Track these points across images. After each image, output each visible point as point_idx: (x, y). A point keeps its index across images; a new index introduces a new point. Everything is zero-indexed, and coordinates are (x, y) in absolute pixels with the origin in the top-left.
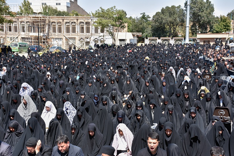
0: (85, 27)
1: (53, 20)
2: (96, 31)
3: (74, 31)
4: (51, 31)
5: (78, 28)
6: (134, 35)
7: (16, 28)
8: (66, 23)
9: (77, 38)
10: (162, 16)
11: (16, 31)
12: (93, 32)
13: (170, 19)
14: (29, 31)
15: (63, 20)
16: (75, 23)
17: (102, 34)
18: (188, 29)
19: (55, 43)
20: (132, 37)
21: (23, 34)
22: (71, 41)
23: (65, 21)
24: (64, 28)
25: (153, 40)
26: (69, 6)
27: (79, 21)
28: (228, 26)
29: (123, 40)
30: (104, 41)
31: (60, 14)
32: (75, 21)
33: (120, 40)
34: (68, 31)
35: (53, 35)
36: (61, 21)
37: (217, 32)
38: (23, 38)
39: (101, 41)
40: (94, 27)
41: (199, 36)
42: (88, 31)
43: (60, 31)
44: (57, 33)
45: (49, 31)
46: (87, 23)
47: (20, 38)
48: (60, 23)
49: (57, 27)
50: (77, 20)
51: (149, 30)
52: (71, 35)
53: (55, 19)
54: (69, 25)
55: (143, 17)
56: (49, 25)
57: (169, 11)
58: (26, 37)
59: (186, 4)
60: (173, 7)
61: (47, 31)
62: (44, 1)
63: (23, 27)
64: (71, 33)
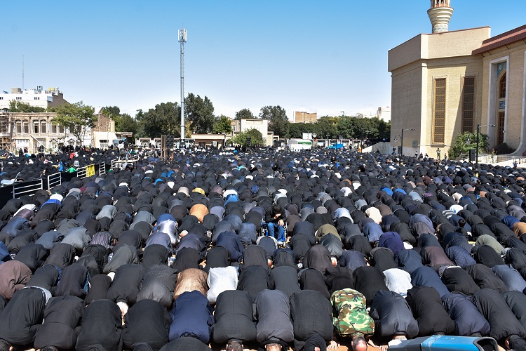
1: (17, 118)
3: (44, 131)
4: (15, 130)
5: (48, 127)
6: (118, 136)
8: (34, 121)
9: (48, 139)
10: (155, 113)
13: (164, 117)
15: (30, 117)
16: (45, 120)
18: (182, 129)
19: (21, 145)
20: (116, 138)
22: (40, 142)
23: (33, 118)
24: (31, 128)
25: (145, 141)
26: (51, 100)
27: (50, 118)
28: (228, 127)
29: (105, 141)
30: (81, 142)
32: (46, 118)
33: (101, 141)
34: (36, 131)
35: (17, 135)
36: (27, 118)
41: (194, 137)
43: (26, 131)
44: (23, 133)
45: (12, 130)
48: (27, 121)
49: (22, 125)
50: (48, 117)
52: (40, 135)
53: (20, 116)
54: (38, 124)
55: (140, 114)
56: (12, 124)
60: (169, 103)
61: (9, 132)
62: (19, 95)
64: (40, 133)
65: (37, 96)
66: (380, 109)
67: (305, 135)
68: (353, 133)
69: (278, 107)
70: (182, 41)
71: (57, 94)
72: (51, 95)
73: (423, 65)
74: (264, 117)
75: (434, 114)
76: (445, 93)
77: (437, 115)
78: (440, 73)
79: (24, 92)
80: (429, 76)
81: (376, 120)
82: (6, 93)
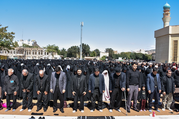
0: (41, 52)
1: (27, 49)
2: (45, 54)
3: (36, 54)
4: (26, 53)
5: (37, 53)
6: (60, 56)
7: (11, 52)
8: (33, 50)
9: (37, 57)
10: (71, 49)
11: (11, 53)
12: (44, 55)
13: (74, 51)
14: (17, 53)
15: (31, 49)
16: (36, 50)
17: (48, 55)
18: (81, 55)
21: (14, 55)
22: (34, 58)
23: (32, 50)
26: (33, 44)
27: (38, 50)
28: (95, 55)
30: (48, 58)
31: (30, 47)
32: (37, 50)
34: (33, 54)
35: (27, 55)
36: (31, 50)
37: (91, 57)
38: (14, 56)
39: (47, 58)
40: (44, 52)
41: (85, 58)
42: (42, 54)
43: (30, 54)
46: (41, 51)
47: (13, 56)
48: (30, 50)
49: (29, 52)
51: (66, 55)
52: (35, 55)
53: (28, 49)
54: (34, 52)
55: (63, 49)
56: (25, 51)
57: (74, 48)
58: (15, 56)
59: (80, 46)
60: (75, 46)
61: (24, 54)
63: (14, 52)
64: (34, 54)
65: (29, 42)
66: (141, 50)
67: (119, 58)
68: (135, 58)
69: (111, 49)
70: (82, 26)
71: (35, 42)
72: (33, 42)
73: (170, 36)
75: (173, 52)
76: (177, 45)
77: (174, 52)
78: (175, 39)
79: (24, 41)
80: (172, 39)
82: (18, 41)
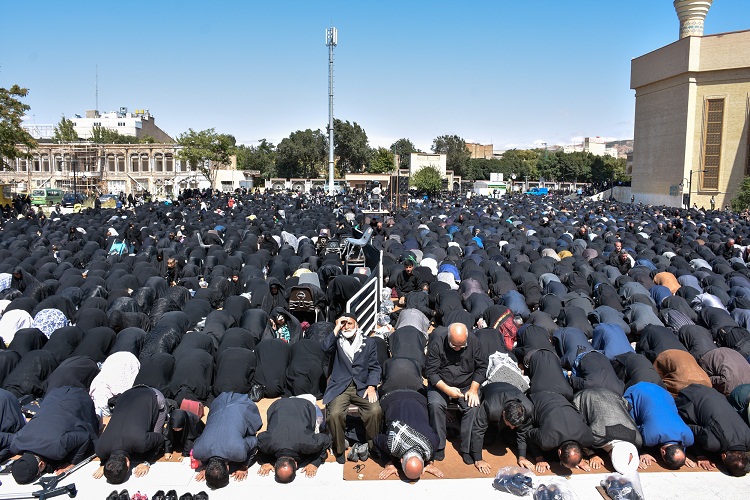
0: (164, 160)
1: (110, 151)
2: (183, 168)
3: (145, 168)
4: (107, 168)
5: (152, 163)
6: (246, 175)
7: (46, 165)
8: (132, 155)
9: (151, 180)
10: (291, 144)
11: (47, 169)
12: (179, 170)
13: (304, 150)
14: (69, 170)
15: (127, 150)
16: (147, 155)
17: (193, 173)
18: (332, 166)
19: (115, 189)
20: (243, 178)
21: (59, 175)
22: (140, 184)
23: (130, 152)
24: (128, 164)
25: (278, 183)
26: (140, 127)
27: (154, 151)
28: (391, 163)
29: (229, 183)
30: (196, 184)
31: (123, 140)
32: (148, 151)
33: (224, 183)
34: (135, 168)
35: (109, 175)
36: (123, 151)
37: (377, 172)
38: (58, 181)
39: (191, 185)
40: (179, 162)
41: (349, 177)
42: (169, 168)
43: (122, 168)
44: (117, 172)
45: (102, 168)
46: (167, 155)
47: (53, 180)
48: (123, 155)
49: (116, 161)
50: (151, 150)
51: (272, 166)
52: (141, 174)
53: (113, 149)
54: (137, 159)
55: (264, 146)
56: (103, 159)
57: (303, 138)
58: (64, 179)
59: (328, 128)
60: (308, 131)
61: (99, 170)
62: (97, 120)
63: (59, 163)
64: (140, 171)
65: (122, 120)
66: (587, 140)
67: (493, 176)
68: (559, 173)
69: (456, 137)
70: (331, 44)
71: (147, 118)
72: (139, 120)
73: (691, 80)
74: (438, 151)
75: (704, 148)
76: (722, 121)
77: (709, 150)
78: (715, 91)
79: (103, 115)
80: (699, 95)
81: (582, 154)
82: (79, 117)
